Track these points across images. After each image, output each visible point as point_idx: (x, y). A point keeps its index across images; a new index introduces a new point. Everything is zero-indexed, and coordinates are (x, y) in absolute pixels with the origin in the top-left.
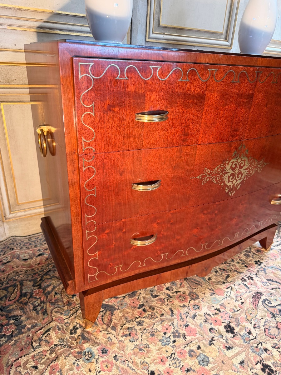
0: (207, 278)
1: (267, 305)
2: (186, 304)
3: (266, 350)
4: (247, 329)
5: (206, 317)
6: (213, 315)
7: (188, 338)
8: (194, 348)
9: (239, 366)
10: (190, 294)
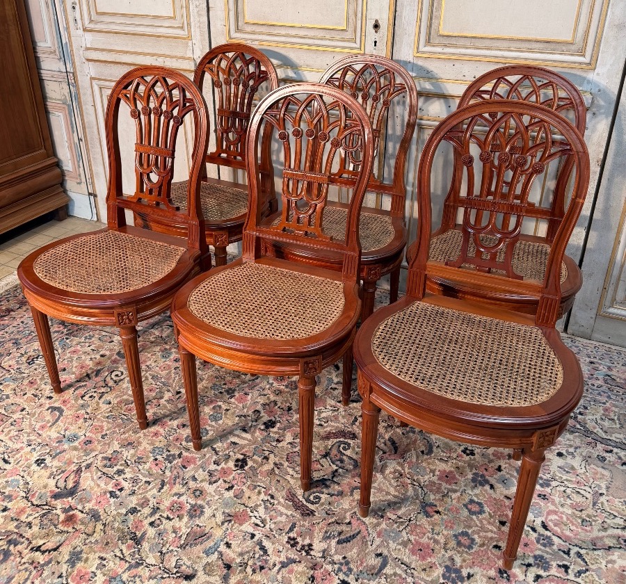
0: (333, 386)
1: (339, 446)
2: (275, 384)
3: (266, 458)
4: (282, 438)
5: (270, 403)
6: (279, 407)
7: (233, 400)
8: (224, 407)
9: (229, 441)
10: (292, 382)
